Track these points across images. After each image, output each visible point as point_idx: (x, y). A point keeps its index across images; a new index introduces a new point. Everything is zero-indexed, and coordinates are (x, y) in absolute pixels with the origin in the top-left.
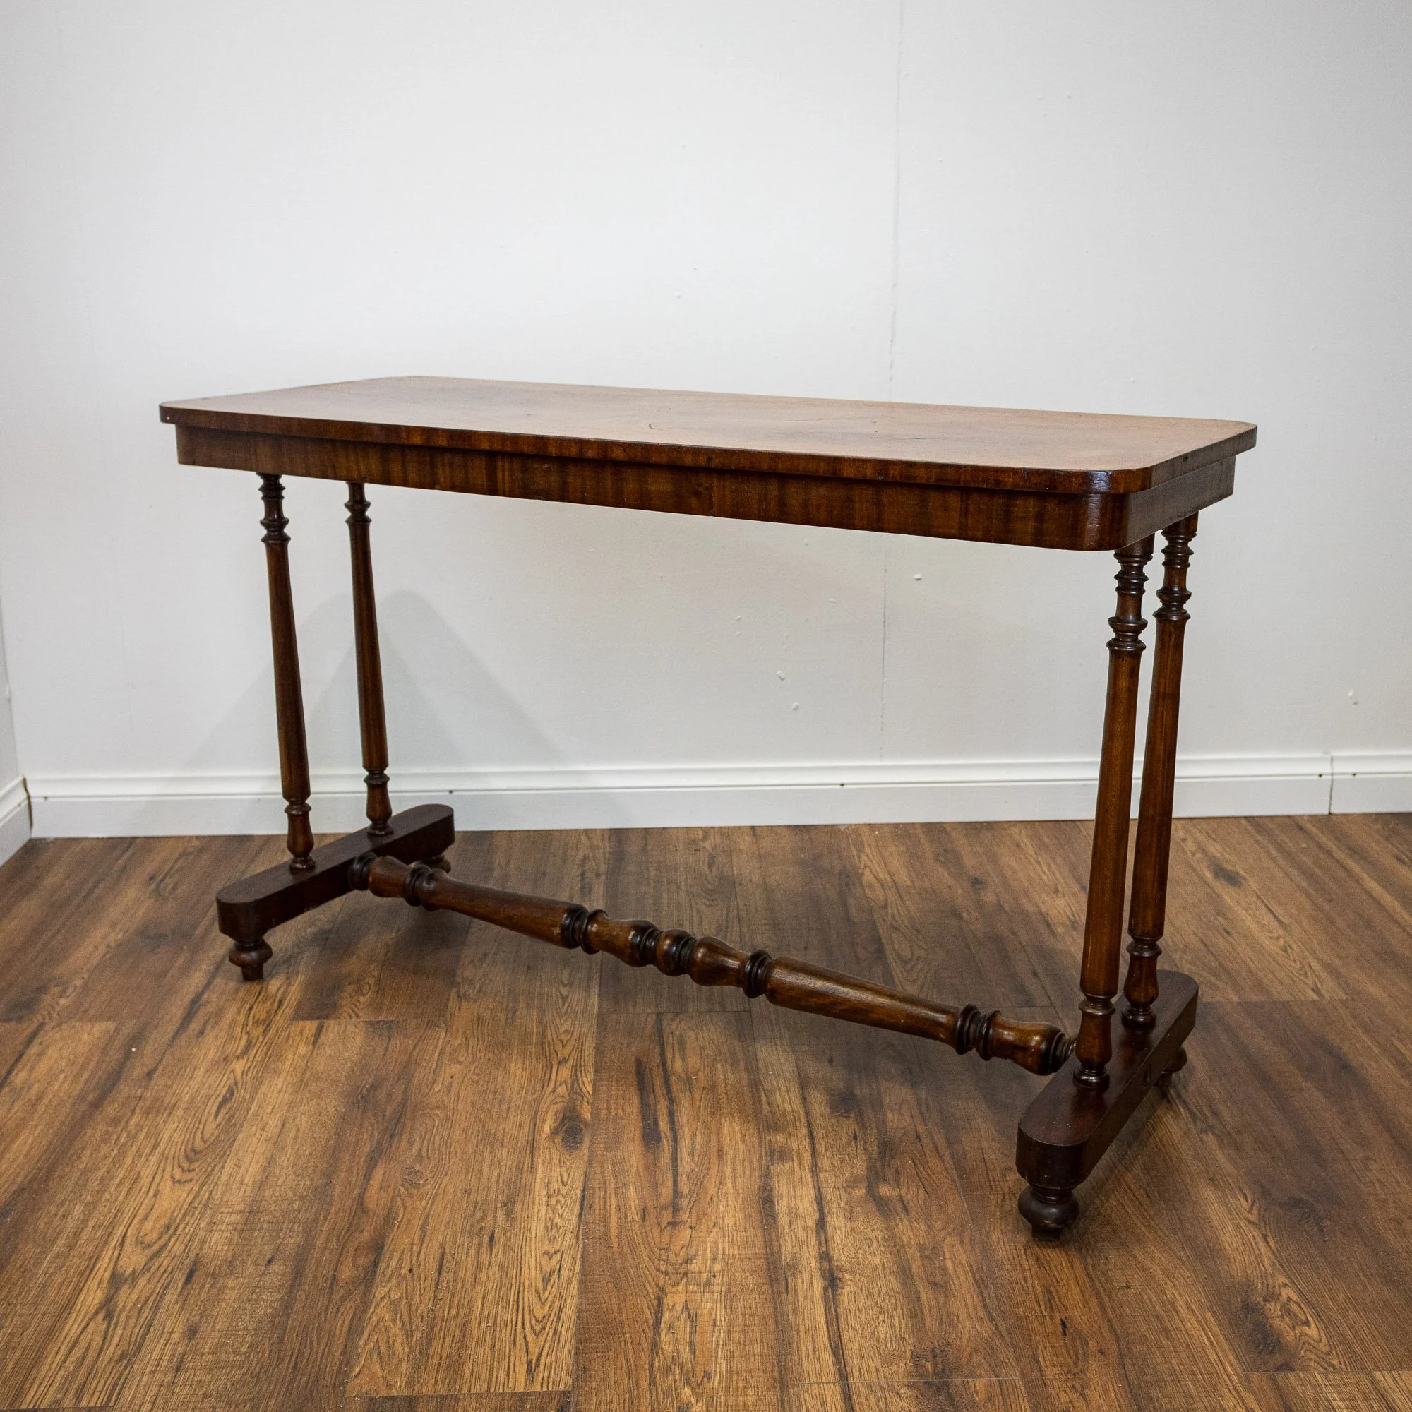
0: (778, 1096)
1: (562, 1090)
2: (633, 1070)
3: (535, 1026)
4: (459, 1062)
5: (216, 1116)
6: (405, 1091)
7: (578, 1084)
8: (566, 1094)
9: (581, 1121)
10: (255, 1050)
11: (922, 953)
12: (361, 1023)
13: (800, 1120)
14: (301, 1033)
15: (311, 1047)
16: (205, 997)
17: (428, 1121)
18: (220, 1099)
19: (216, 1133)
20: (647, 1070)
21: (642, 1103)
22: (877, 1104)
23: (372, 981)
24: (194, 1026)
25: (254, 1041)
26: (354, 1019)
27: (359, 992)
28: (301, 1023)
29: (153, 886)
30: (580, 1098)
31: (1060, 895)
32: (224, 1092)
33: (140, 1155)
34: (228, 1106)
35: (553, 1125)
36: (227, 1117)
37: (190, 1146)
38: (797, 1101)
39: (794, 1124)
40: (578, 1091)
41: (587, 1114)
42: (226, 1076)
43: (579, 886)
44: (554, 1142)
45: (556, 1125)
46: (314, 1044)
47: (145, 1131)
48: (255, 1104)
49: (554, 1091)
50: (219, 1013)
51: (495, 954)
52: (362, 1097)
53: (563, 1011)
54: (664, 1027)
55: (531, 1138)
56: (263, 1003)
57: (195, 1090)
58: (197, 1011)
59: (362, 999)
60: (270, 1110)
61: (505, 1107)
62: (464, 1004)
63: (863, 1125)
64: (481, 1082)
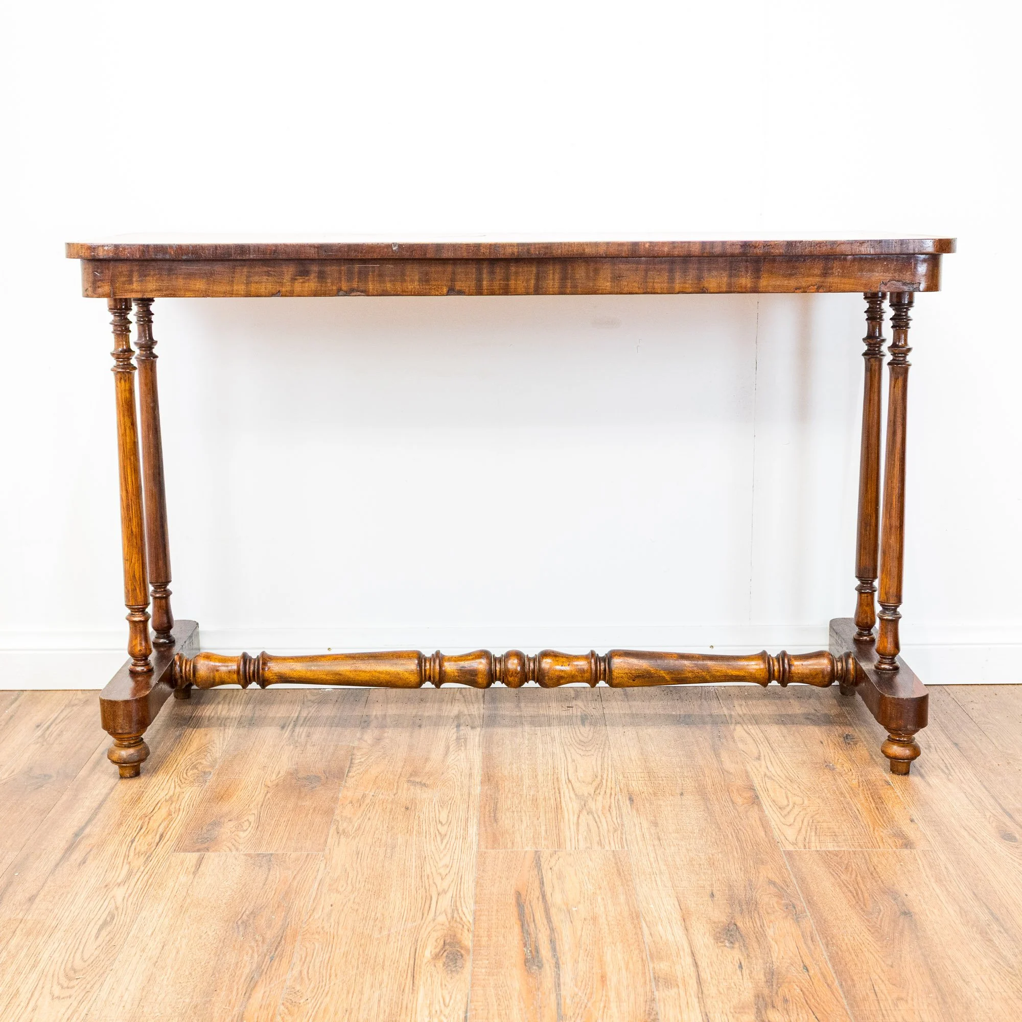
0: (660, 927)
1: (442, 919)
2: (514, 902)
3: (414, 860)
4: (338, 891)
5: (97, 937)
6: (286, 917)
7: (458, 913)
8: (447, 923)
9: (462, 948)
10: (135, 880)
11: (798, 800)
12: (242, 857)
13: (684, 950)
14: (182, 863)
15: (191, 876)
16: (87, 831)
17: (308, 945)
18: (100, 922)
19: (97, 952)
20: (527, 902)
21: (523, 932)
22: (761, 937)
23: (252, 818)
24: (77, 856)
25: (135, 871)
26: (234, 852)
27: (239, 827)
28: (183, 854)
29: (39, 733)
30: (461, 926)
31: (933, 750)
32: (104, 916)
33: (20, 973)
34: (109, 929)
35: (434, 951)
36: (108, 938)
37: (69, 966)
38: (679, 932)
39: (678, 955)
40: (458, 920)
41: (467, 940)
42: (107, 901)
43: (454, 737)
44: (435, 966)
45: (437, 950)
46: (195, 873)
47: (25, 950)
48: (135, 926)
49: (434, 920)
50: (102, 844)
51: (373, 796)
52: (243, 922)
53: (442, 847)
54: (542, 864)
55: (412, 962)
56: (145, 836)
57: (76, 914)
58: (80, 842)
59: (242, 834)
60: (150, 933)
61: (385, 933)
62: (343, 839)
63: (748, 956)
64: (361, 911)
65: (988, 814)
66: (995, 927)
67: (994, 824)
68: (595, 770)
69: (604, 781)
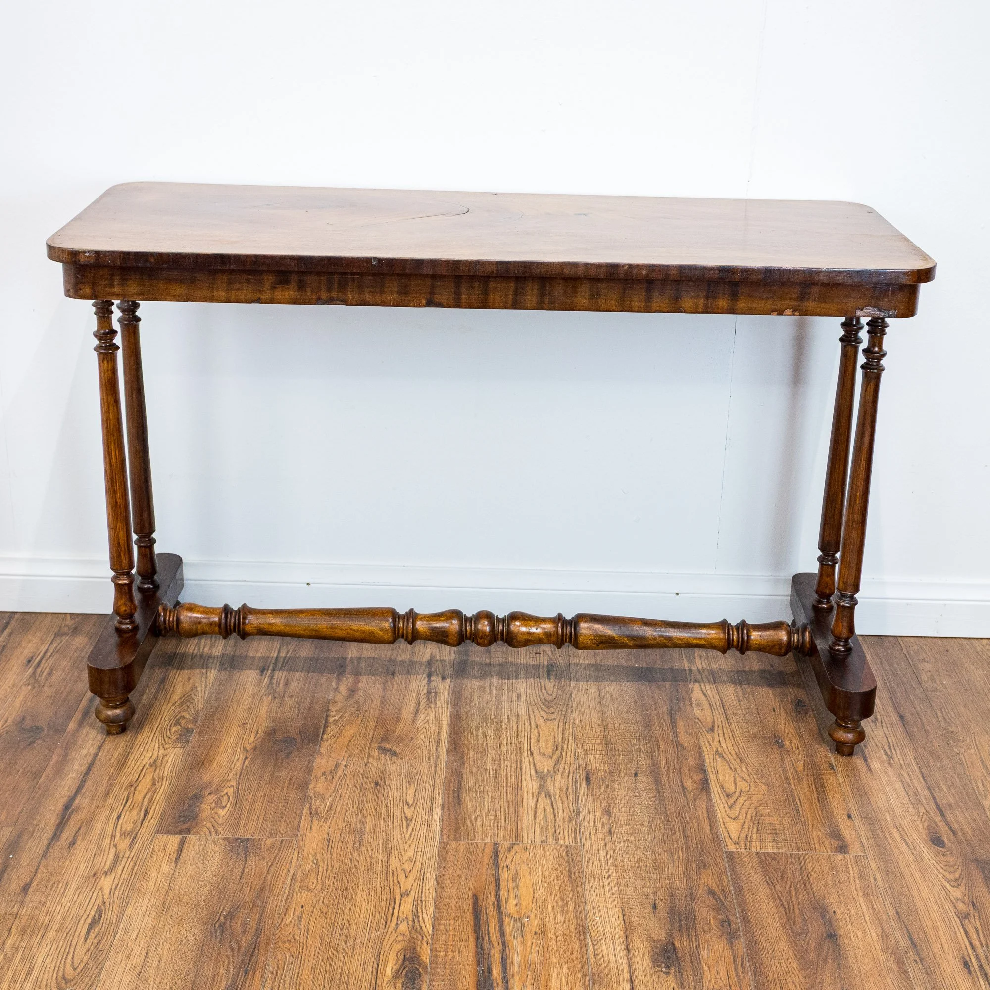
0: (604, 945)
1: (403, 927)
2: (470, 908)
3: (380, 851)
4: (309, 890)
5: (86, 940)
6: (260, 921)
7: (419, 921)
8: (408, 933)
9: (420, 965)
10: (122, 866)
11: (744, 786)
12: (221, 841)
13: (623, 974)
14: (165, 847)
15: (173, 865)
16: (77, 801)
17: (279, 957)
18: (89, 920)
19: (86, 958)
20: (483, 909)
21: (477, 947)
22: (695, 960)
23: (231, 792)
24: (67, 835)
25: (121, 856)
26: (214, 835)
27: (218, 804)
28: (165, 836)
29: (30, 671)
30: (420, 937)
31: (879, 724)
32: (93, 913)
33: (16, 982)
34: (97, 929)
35: (394, 967)
36: (96, 942)
37: (61, 973)
38: (621, 952)
39: (618, 978)
40: (419, 929)
41: (426, 959)
42: (95, 894)
43: (425, 691)
44: (395, 987)
45: (397, 967)
46: (177, 861)
47: (21, 953)
48: (121, 927)
49: (396, 928)
50: (90, 821)
51: (345, 766)
52: (220, 926)
53: (407, 836)
54: (500, 861)
55: (374, 981)
56: (131, 811)
57: (67, 909)
58: (70, 816)
59: (222, 812)
60: (134, 937)
61: (351, 943)
62: (315, 823)
63: (682, 984)
64: (329, 914)
65: (922, 810)
66: (912, 955)
67: (926, 824)
68: (557, 740)
69: (564, 754)
